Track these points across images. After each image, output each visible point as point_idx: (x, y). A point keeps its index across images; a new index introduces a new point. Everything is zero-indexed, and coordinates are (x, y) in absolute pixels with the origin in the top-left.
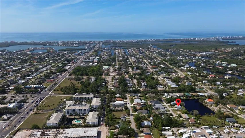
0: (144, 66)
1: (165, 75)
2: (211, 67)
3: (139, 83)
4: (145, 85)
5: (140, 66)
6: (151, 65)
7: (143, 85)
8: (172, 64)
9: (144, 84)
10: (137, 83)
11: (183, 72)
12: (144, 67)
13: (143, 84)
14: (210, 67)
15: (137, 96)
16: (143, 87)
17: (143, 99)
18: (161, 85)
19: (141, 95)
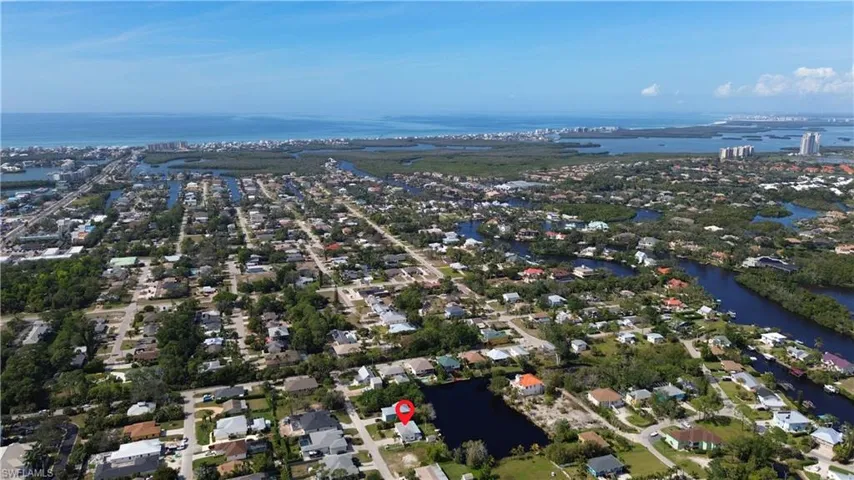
0: (295, 247)
1: (370, 278)
2: (531, 237)
4: (282, 339)
5: (278, 248)
6: (322, 240)
7: (274, 338)
8: (402, 234)
9: (280, 331)
10: (251, 326)
11: (438, 263)
12: (292, 251)
13: (273, 331)
14: (527, 238)
15: (236, 397)
16: (273, 345)
17: (260, 411)
18: (350, 327)
19: (258, 390)
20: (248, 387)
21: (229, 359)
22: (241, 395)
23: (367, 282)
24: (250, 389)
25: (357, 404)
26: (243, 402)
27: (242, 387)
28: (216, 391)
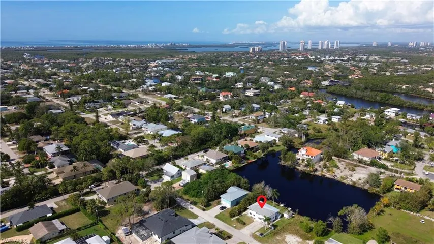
0: (30, 94)
1: (110, 107)
2: (199, 82)
3: (29, 149)
4: (64, 153)
5: (14, 95)
6: (51, 89)
7: (55, 155)
8: (112, 83)
9: (59, 148)
10: (22, 149)
11: (155, 96)
12: (28, 96)
13: (50, 149)
14: (196, 82)
15: (44, 219)
16: (58, 160)
17: (86, 227)
18: (124, 138)
19: (68, 207)
20: (51, 203)
21: (12, 181)
22: (49, 215)
23: (110, 110)
24: (55, 206)
25: (186, 197)
26: (57, 222)
27: (45, 206)
28: (12, 217)
